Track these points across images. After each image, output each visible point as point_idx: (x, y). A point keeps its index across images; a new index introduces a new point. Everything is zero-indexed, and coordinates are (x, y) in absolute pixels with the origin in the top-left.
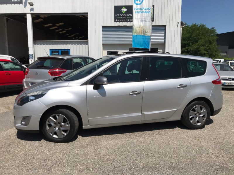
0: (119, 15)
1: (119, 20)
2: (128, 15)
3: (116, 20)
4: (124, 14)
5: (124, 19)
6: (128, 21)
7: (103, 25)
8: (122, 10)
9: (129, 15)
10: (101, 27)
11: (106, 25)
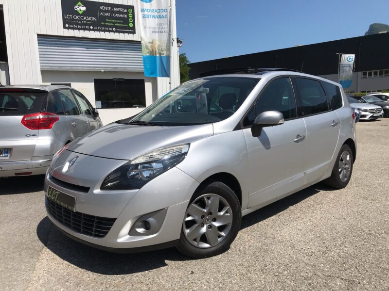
0: (72, 17)
1: (72, 26)
2: (89, 19)
3: (67, 25)
4: (81, 15)
5: (83, 24)
6: (90, 30)
7: (40, 33)
8: (77, 7)
9: (92, 19)
10: (36, 37)
11: (46, 34)
